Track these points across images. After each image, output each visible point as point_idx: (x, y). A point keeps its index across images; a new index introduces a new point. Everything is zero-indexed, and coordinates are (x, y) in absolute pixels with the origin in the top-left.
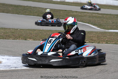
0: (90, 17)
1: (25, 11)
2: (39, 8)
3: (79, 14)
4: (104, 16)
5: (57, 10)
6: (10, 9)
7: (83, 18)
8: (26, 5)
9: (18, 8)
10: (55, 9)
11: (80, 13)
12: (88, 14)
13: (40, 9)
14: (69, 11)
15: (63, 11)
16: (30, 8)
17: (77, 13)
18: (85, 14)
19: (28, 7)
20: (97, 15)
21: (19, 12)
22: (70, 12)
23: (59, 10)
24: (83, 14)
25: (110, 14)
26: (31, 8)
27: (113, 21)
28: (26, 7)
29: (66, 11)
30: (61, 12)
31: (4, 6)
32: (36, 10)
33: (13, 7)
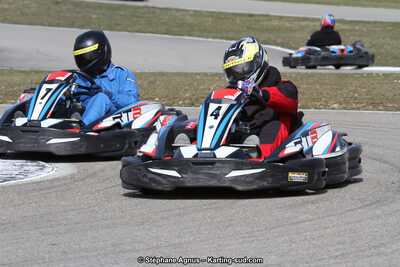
1: (135, 19)
2: (178, 10)
3: (288, 25)
4: (357, 28)
5: (228, 14)
6: (94, 16)
7: (291, 35)
9: (116, 12)
10: (221, 13)
11: (290, 22)
13: (178, 14)
14: (261, 15)
15: (244, 18)
17: (282, 23)
18: (303, 24)
19: (146, 10)
21: (117, 25)
22: (262, 18)
23: (233, 14)
24: (297, 23)
25: (375, 23)
26: (154, 12)
27: (374, 42)
28: (140, 11)
29: (251, 15)
30: (238, 21)
31: (78, 10)
32: (166, 17)
33: (104, 11)
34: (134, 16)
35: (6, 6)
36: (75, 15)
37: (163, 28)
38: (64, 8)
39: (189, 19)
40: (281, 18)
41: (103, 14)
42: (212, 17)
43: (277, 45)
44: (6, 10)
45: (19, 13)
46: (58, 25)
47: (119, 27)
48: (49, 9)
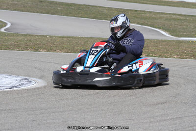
0: (166, 19)
2: (100, 7)
3: (154, 16)
4: (188, 18)
6: (59, 9)
8: (82, 4)
9: (70, 7)
10: (121, 9)
11: (155, 14)
12: (166, 16)
13: (100, 9)
14: (141, 11)
15: (132, 12)
16: (87, 7)
18: (161, 16)
19: (84, 6)
20: (177, 16)
21: (70, 13)
24: (158, 15)
29: (136, 11)
31: (51, 5)
32: (94, 10)
33: (64, 6)
34: (79, 9)
35: (16, 3)
36: (50, 8)
37: (93, 16)
38: (45, 4)
39: (105, 11)
40: (151, 12)
41: (64, 8)
42: (117, 11)
43: (148, 26)
44: (16, 4)
45: (22, 6)
46: (41, 13)
47: (71, 15)
48: (37, 5)
